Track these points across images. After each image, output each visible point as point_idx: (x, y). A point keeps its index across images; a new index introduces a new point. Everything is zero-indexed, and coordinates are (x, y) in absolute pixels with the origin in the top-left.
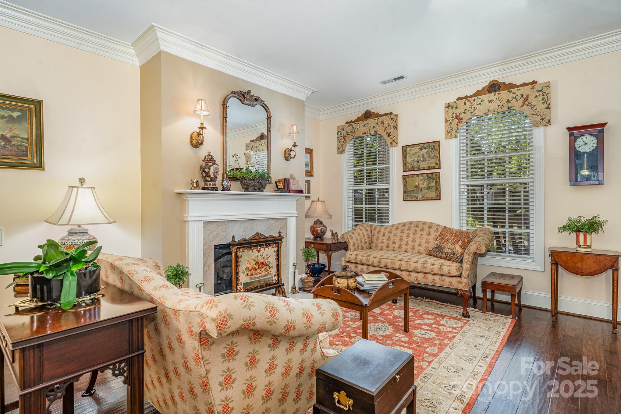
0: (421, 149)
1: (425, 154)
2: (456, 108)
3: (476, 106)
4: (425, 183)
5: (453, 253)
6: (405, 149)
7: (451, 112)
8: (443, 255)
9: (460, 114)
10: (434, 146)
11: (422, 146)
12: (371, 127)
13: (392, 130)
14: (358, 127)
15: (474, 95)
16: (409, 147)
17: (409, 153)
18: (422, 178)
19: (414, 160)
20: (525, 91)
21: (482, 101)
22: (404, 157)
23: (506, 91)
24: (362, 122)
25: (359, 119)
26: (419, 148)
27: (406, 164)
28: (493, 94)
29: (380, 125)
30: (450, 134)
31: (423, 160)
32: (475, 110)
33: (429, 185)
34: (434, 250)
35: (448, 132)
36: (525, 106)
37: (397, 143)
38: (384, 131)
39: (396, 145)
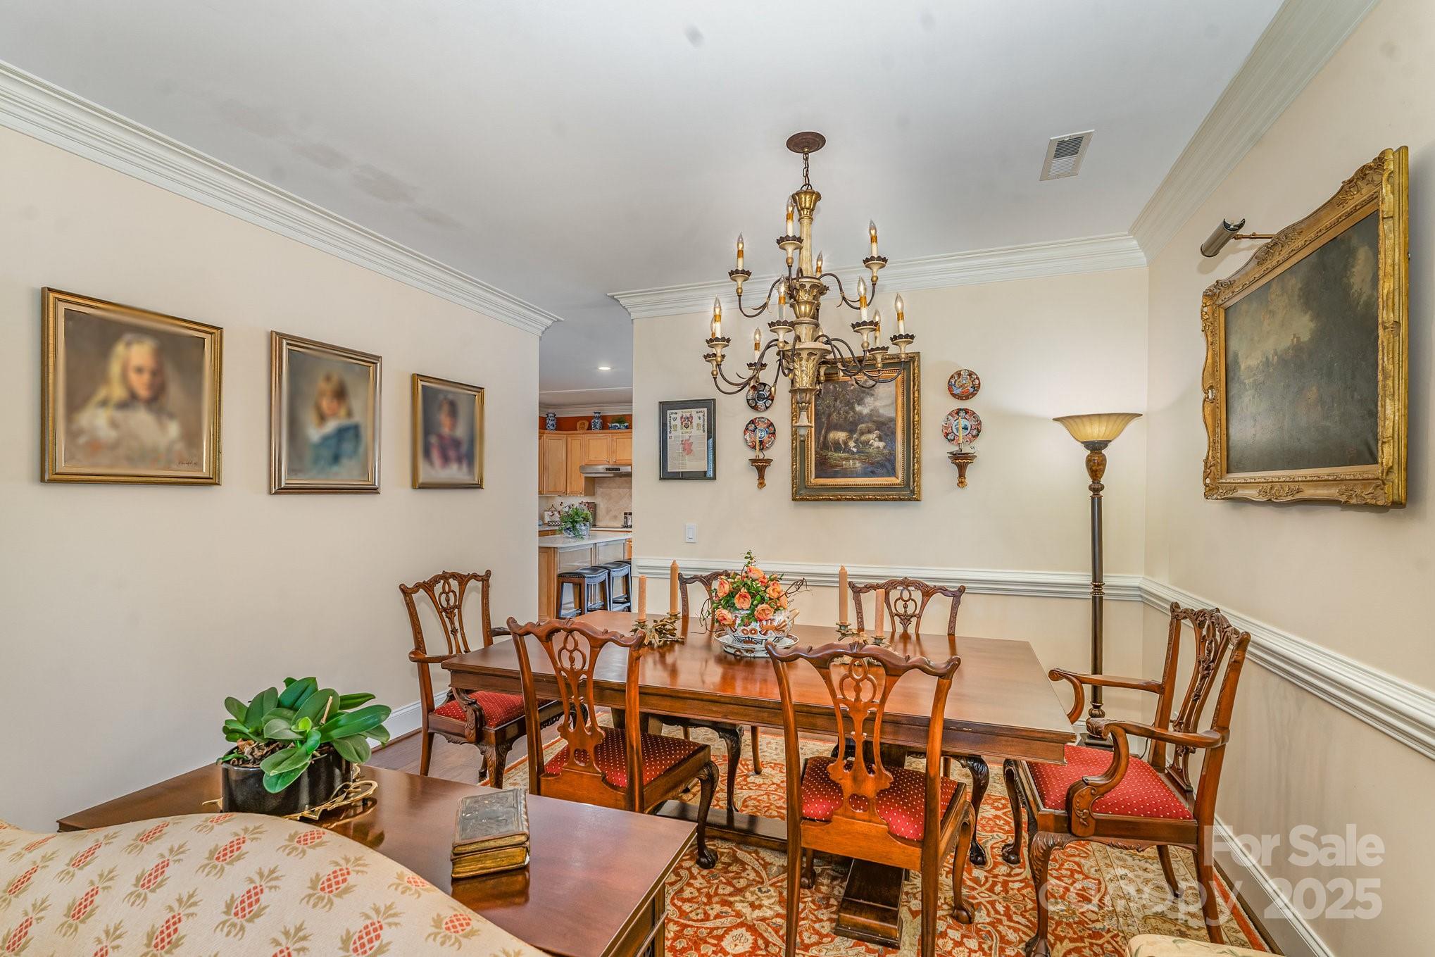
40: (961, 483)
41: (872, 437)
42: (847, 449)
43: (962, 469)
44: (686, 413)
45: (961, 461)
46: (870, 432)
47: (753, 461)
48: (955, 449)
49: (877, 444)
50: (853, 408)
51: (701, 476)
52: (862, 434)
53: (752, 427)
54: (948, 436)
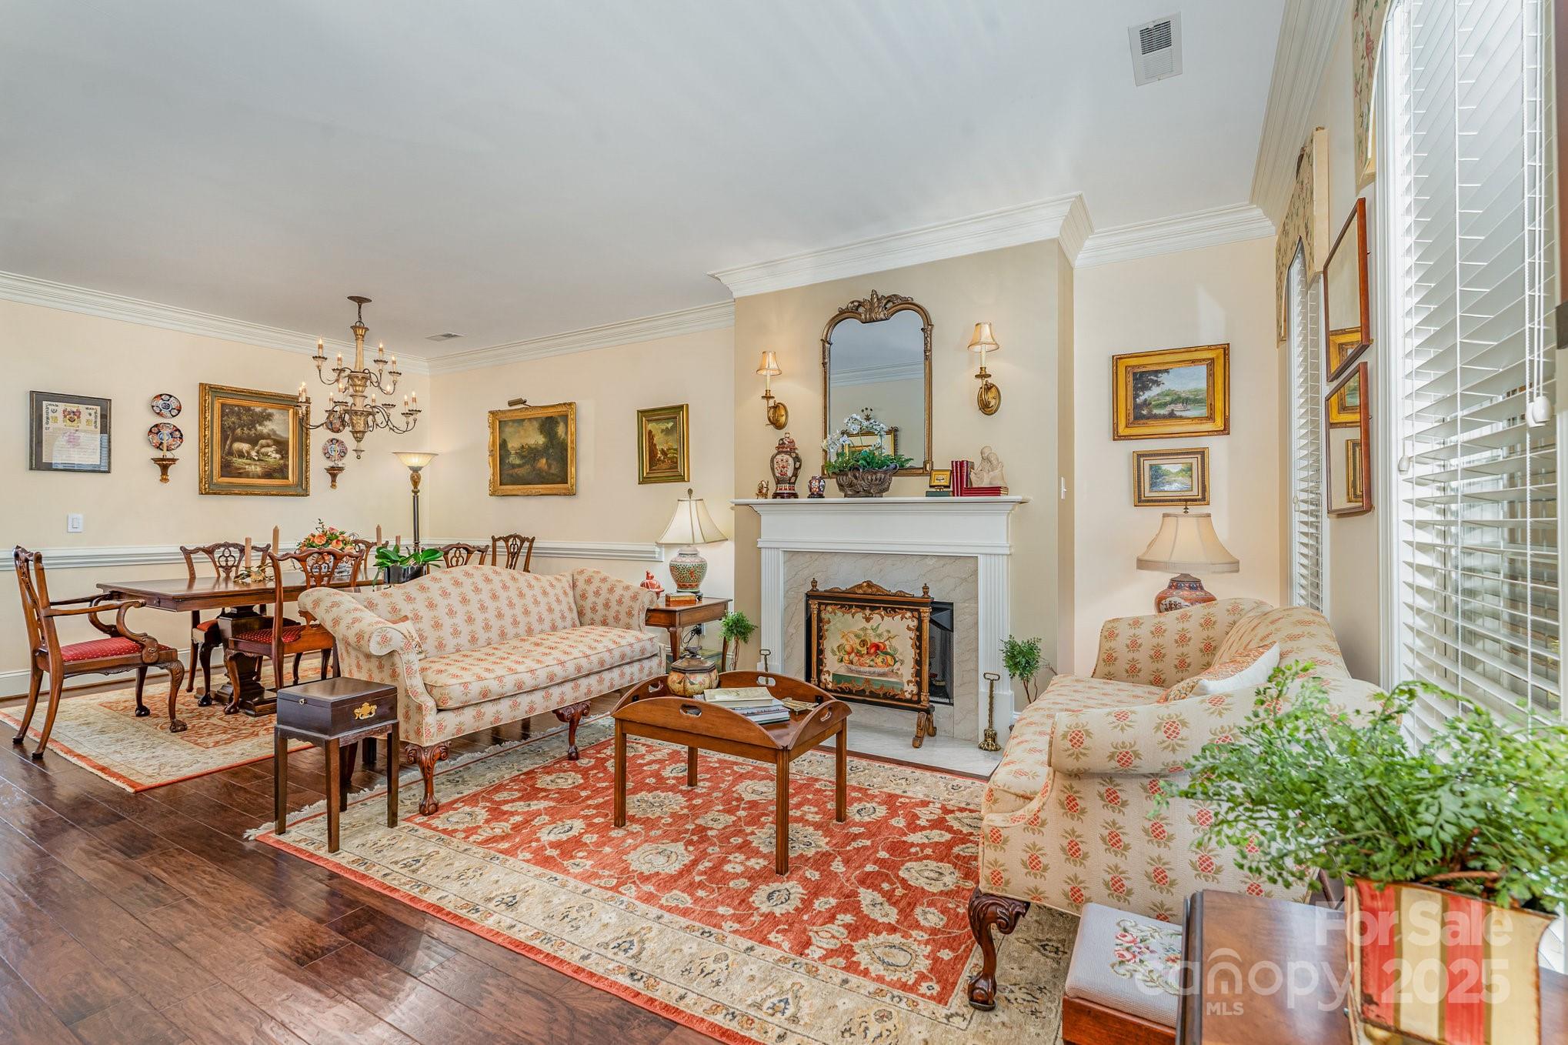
40: (333, 486)
41: (270, 450)
42: (249, 457)
43: (334, 476)
44: (73, 407)
45: (334, 472)
46: (268, 446)
47: (156, 460)
48: (332, 464)
49: (274, 455)
50: (254, 427)
51: (94, 470)
52: (262, 446)
53: (155, 430)
54: (327, 455)
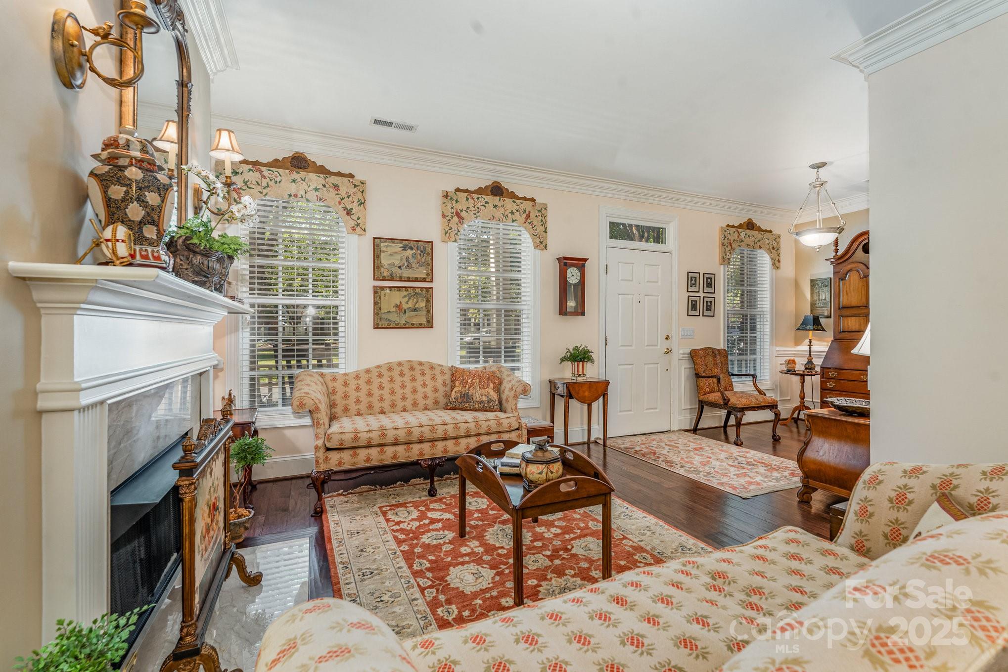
0: (405, 249)
1: (410, 257)
2: (457, 202)
3: (480, 207)
4: (411, 301)
5: (490, 401)
6: (377, 242)
7: (449, 205)
8: (477, 406)
9: (461, 211)
10: (424, 248)
11: (407, 244)
12: (311, 188)
13: (355, 206)
14: (278, 179)
15: (475, 192)
16: (385, 242)
17: (384, 252)
18: (406, 293)
19: (394, 264)
20: (527, 205)
21: (487, 203)
22: (377, 256)
23: (511, 200)
24: (287, 171)
25: (276, 164)
26: (401, 245)
27: (378, 267)
28: (498, 198)
29: (331, 189)
30: (448, 235)
31: (408, 266)
32: (478, 212)
33: (417, 306)
34: (459, 400)
35: (446, 233)
36: (527, 223)
37: (364, 230)
38: (340, 203)
39: (362, 233)
